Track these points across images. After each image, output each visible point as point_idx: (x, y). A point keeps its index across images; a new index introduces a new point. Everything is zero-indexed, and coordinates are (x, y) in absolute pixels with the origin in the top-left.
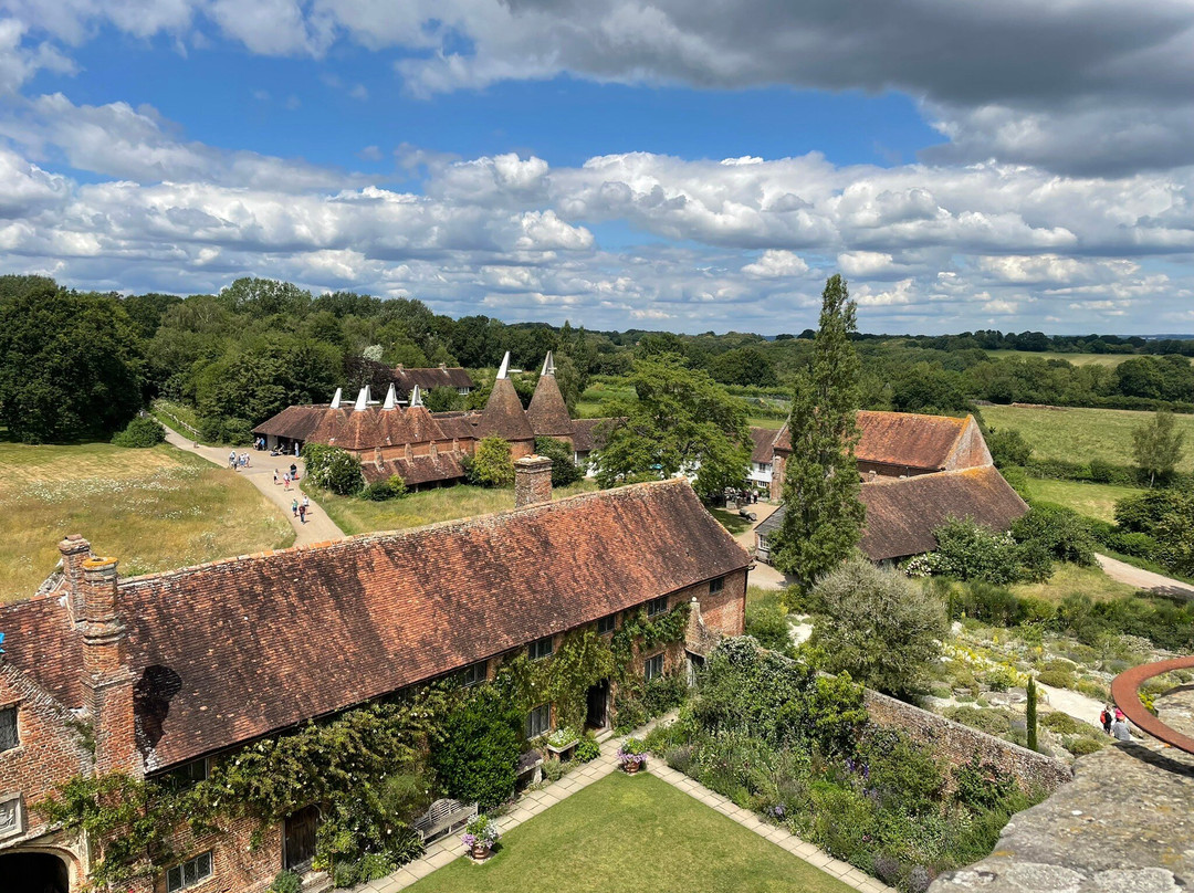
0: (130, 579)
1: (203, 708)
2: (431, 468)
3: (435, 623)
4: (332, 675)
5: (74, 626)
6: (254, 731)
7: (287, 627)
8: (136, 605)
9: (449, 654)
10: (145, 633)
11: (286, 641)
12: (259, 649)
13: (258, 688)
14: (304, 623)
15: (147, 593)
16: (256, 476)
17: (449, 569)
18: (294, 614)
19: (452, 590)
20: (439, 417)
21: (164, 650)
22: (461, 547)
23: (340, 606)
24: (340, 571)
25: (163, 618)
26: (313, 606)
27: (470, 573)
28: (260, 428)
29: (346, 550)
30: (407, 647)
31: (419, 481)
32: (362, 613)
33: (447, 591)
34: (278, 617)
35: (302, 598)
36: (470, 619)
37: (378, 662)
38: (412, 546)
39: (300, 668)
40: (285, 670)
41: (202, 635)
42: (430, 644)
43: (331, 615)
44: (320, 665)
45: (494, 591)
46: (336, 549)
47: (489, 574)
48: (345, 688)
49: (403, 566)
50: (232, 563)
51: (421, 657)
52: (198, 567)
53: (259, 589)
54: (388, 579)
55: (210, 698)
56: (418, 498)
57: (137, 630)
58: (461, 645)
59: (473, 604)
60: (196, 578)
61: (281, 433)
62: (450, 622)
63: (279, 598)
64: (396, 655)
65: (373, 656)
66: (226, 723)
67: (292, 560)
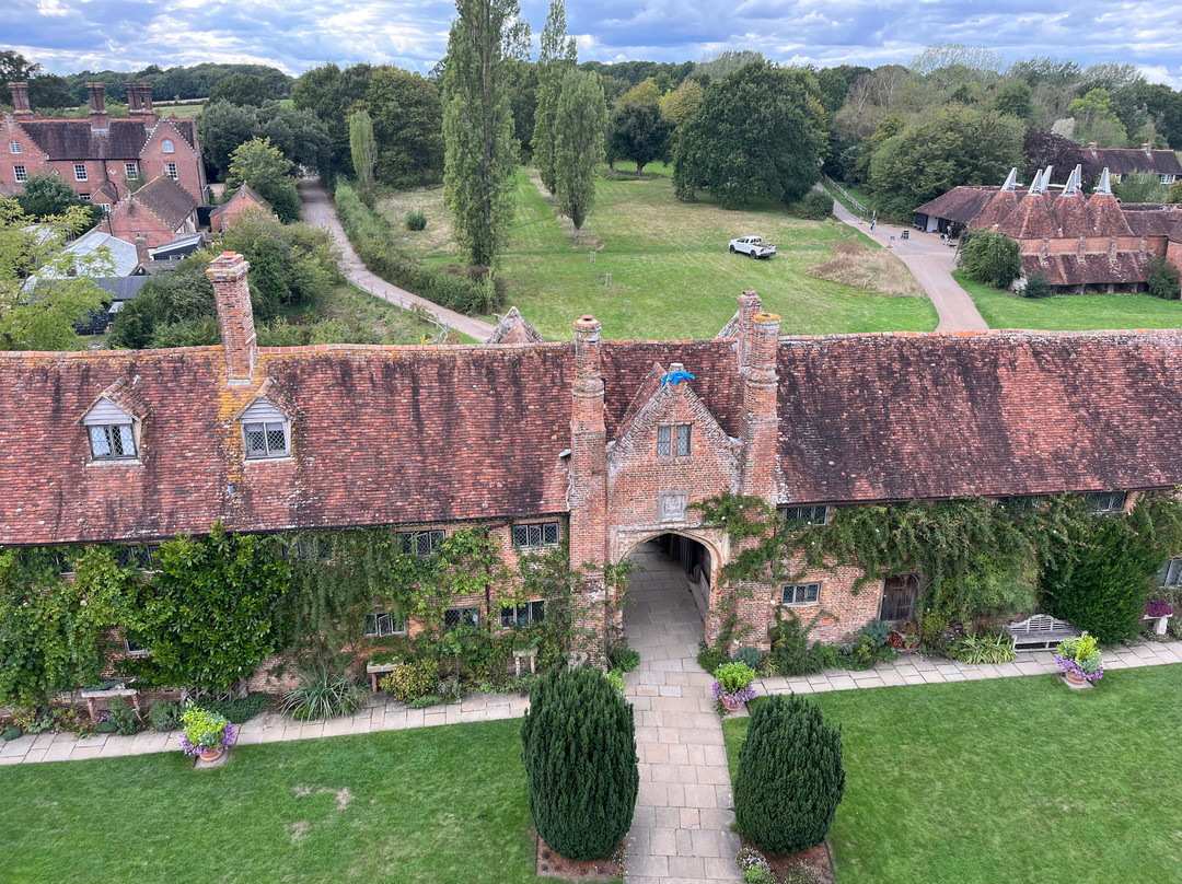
0: (788, 337)
1: (831, 463)
2: (1105, 268)
3: (1074, 438)
4: (952, 464)
5: (742, 370)
6: (871, 495)
7: (916, 408)
8: (790, 361)
9: (1084, 475)
10: (793, 388)
11: (913, 421)
12: (887, 425)
13: (881, 458)
14: (934, 408)
15: (799, 352)
16: (911, 257)
17: (1105, 384)
18: (925, 397)
19: (1103, 408)
20: (1128, 208)
21: (806, 405)
22: (1125, 362)
23: (972, 398)
24: (979, 364)
25: (810, 376)
26: (944, 393)
27: (1129, 392)
28: (924, 209)
29: (989, 343)
30: (1036, 456)
31: (1087, 281)
32: (994, 411)
33: (1097, 407)
34: (910, 397)
35: (935, 383)
36: (1118, 444)
37: (1001, 464)
38: (1065, 351)
39: (922, 450)
40: (908, 448)
41: (840, 399)
42: (1063, 459)
43: (962, 406)
44: (942, 451)
45: (1156, 419)
46: (980, 341)
47: (1154, 398)
48: (962, 479)
49: (1049, 371)
50: (876, 338)
51: (1050, 469)
52: (845, 336)
53: (896, 366)
54: (1030, 382)
55: (838, 456)
56: (1081, 301)
57: (787, 383)
58: (1099, 468)
59: (1126, 428)
60: (842, 346)
61: (942, 215)
62: (1092, 441)
63: (914, 379)
64: (1022, 460)
65: (997, 456)
66: (848, 482)
67: (933, 344)
